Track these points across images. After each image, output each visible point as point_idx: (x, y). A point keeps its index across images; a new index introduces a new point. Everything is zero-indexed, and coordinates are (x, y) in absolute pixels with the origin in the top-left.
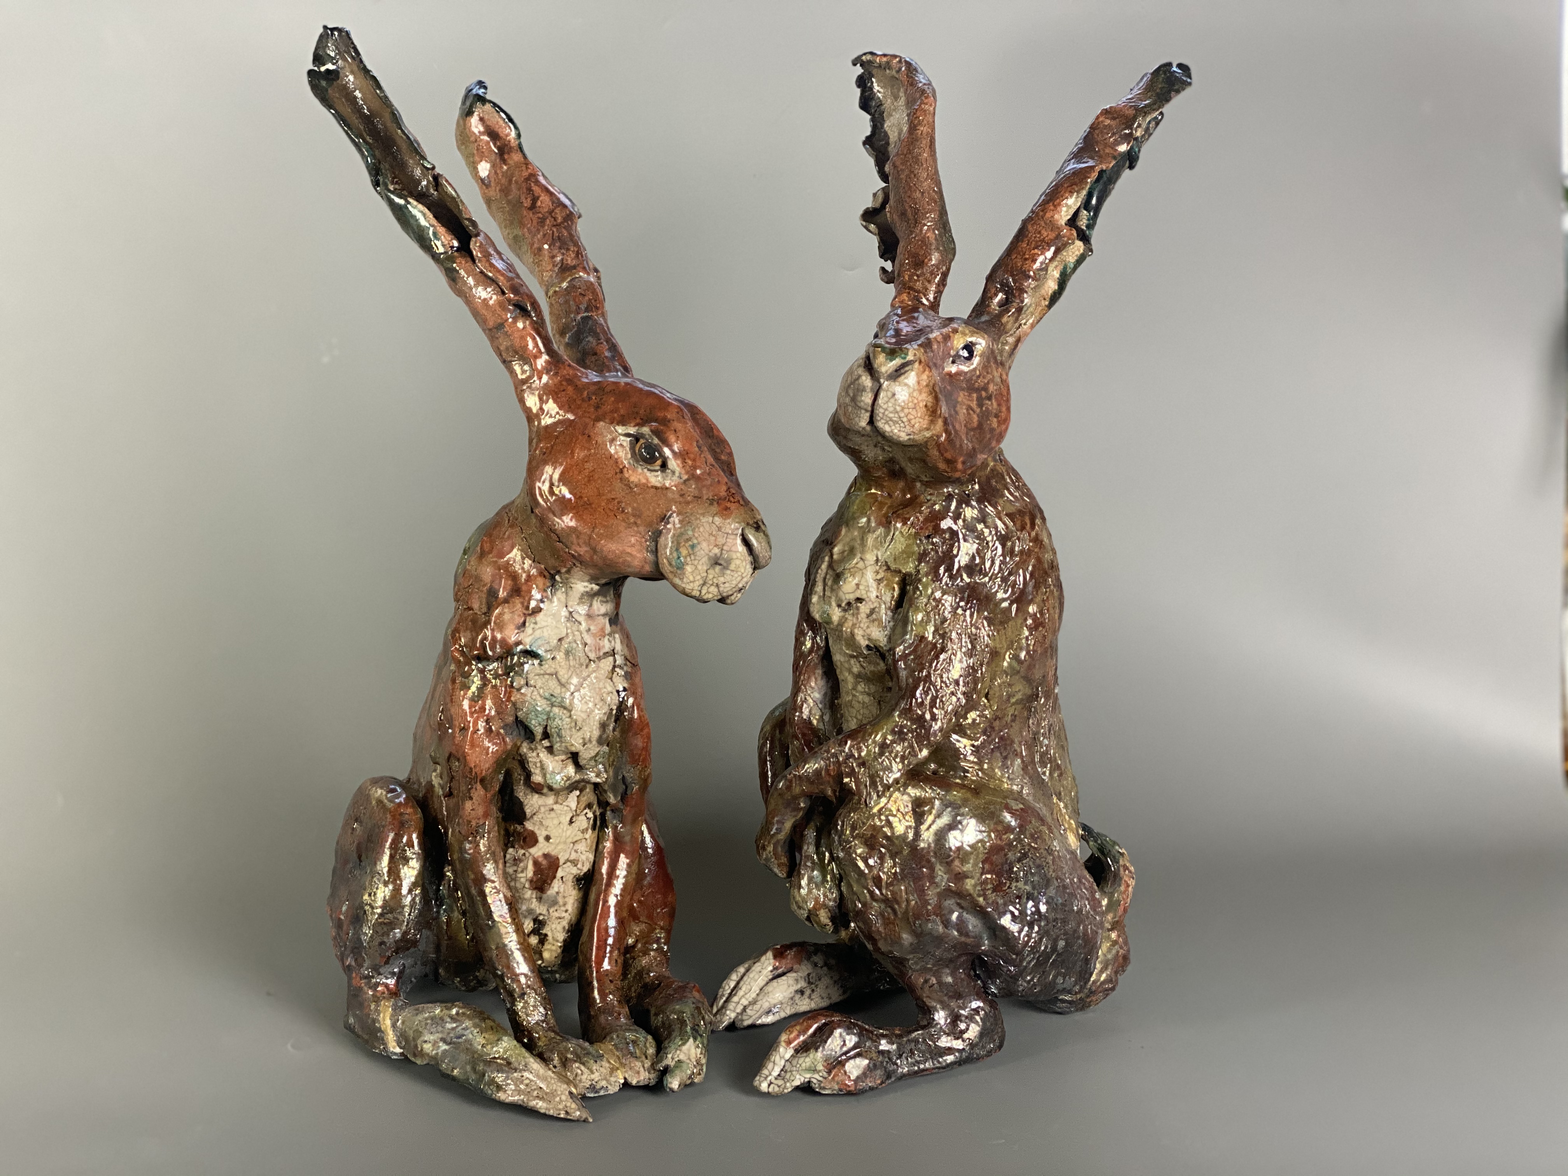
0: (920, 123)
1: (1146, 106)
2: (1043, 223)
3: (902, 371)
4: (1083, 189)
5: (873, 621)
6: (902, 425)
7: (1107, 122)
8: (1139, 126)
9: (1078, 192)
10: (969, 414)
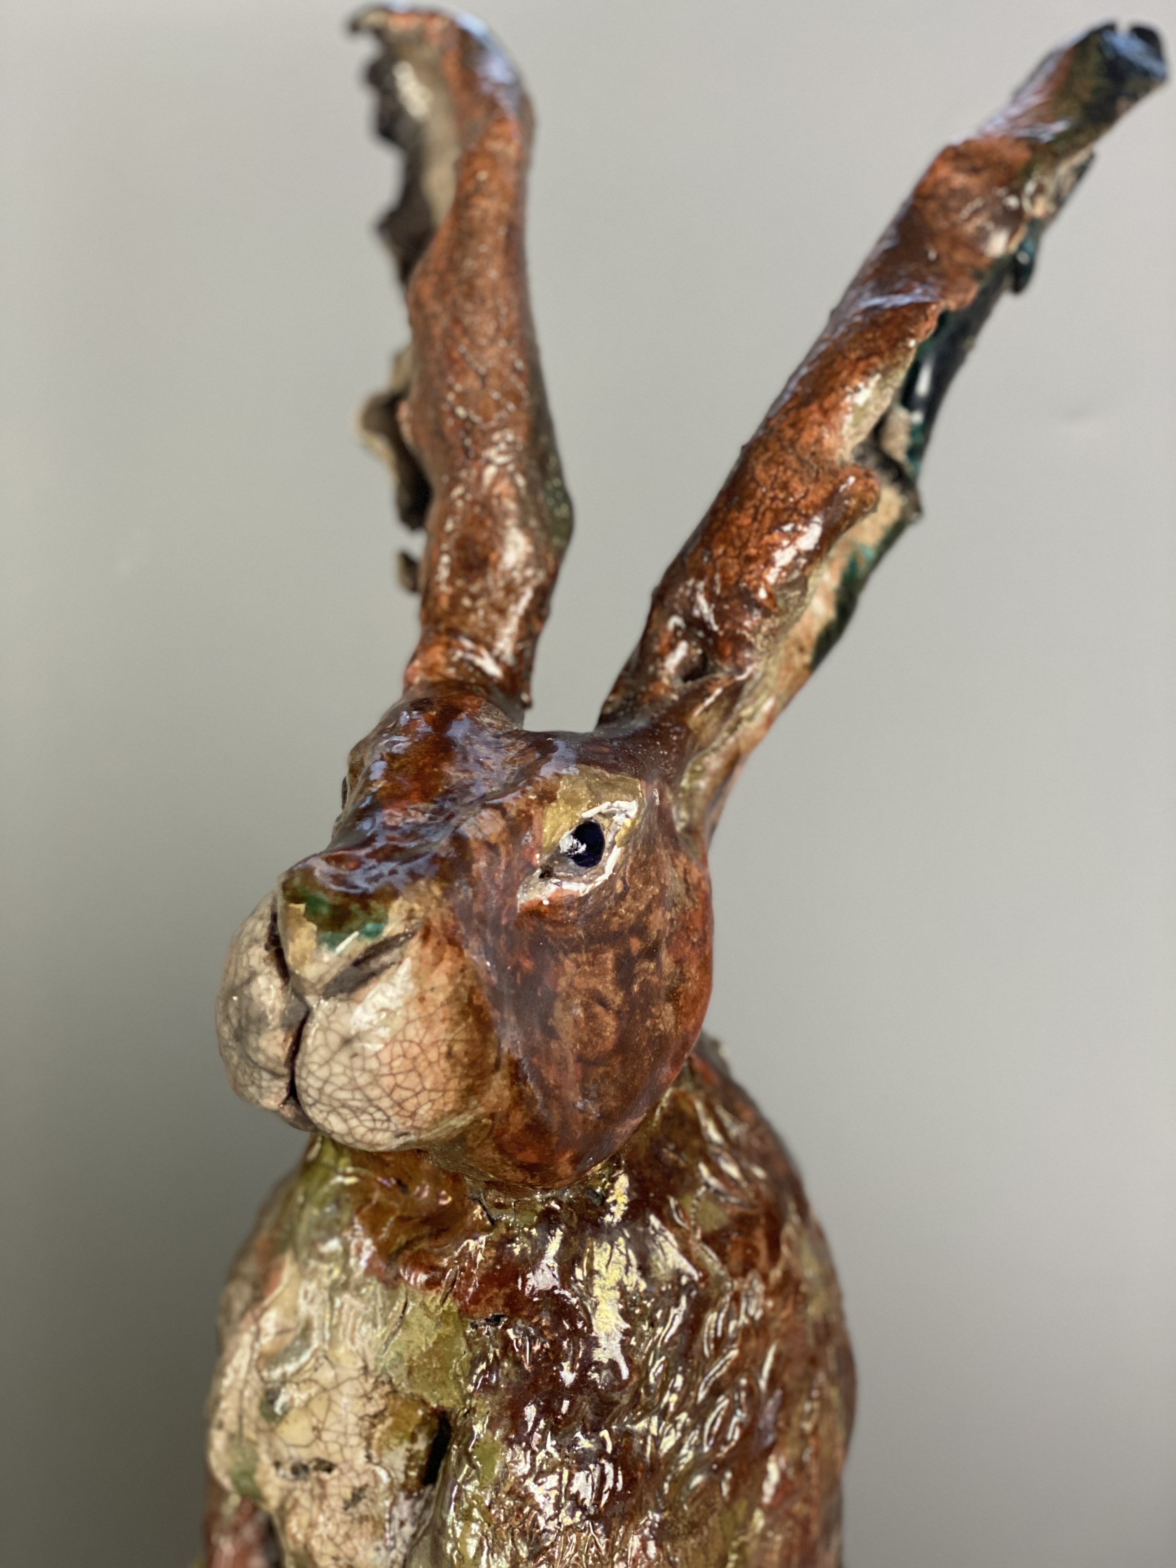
0: (479, 189)
1: (1059, 137)
2: (791, 459)
3: (374, 965)
4: (897, 365)
5: (363, 1519)
6: (378, 1115)
7: (959, 180)
8: (1040, 190)
9: (885, 374)
10: (591, 1017)
